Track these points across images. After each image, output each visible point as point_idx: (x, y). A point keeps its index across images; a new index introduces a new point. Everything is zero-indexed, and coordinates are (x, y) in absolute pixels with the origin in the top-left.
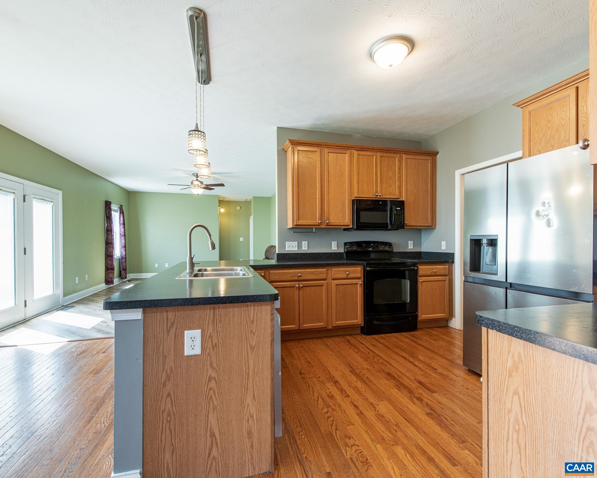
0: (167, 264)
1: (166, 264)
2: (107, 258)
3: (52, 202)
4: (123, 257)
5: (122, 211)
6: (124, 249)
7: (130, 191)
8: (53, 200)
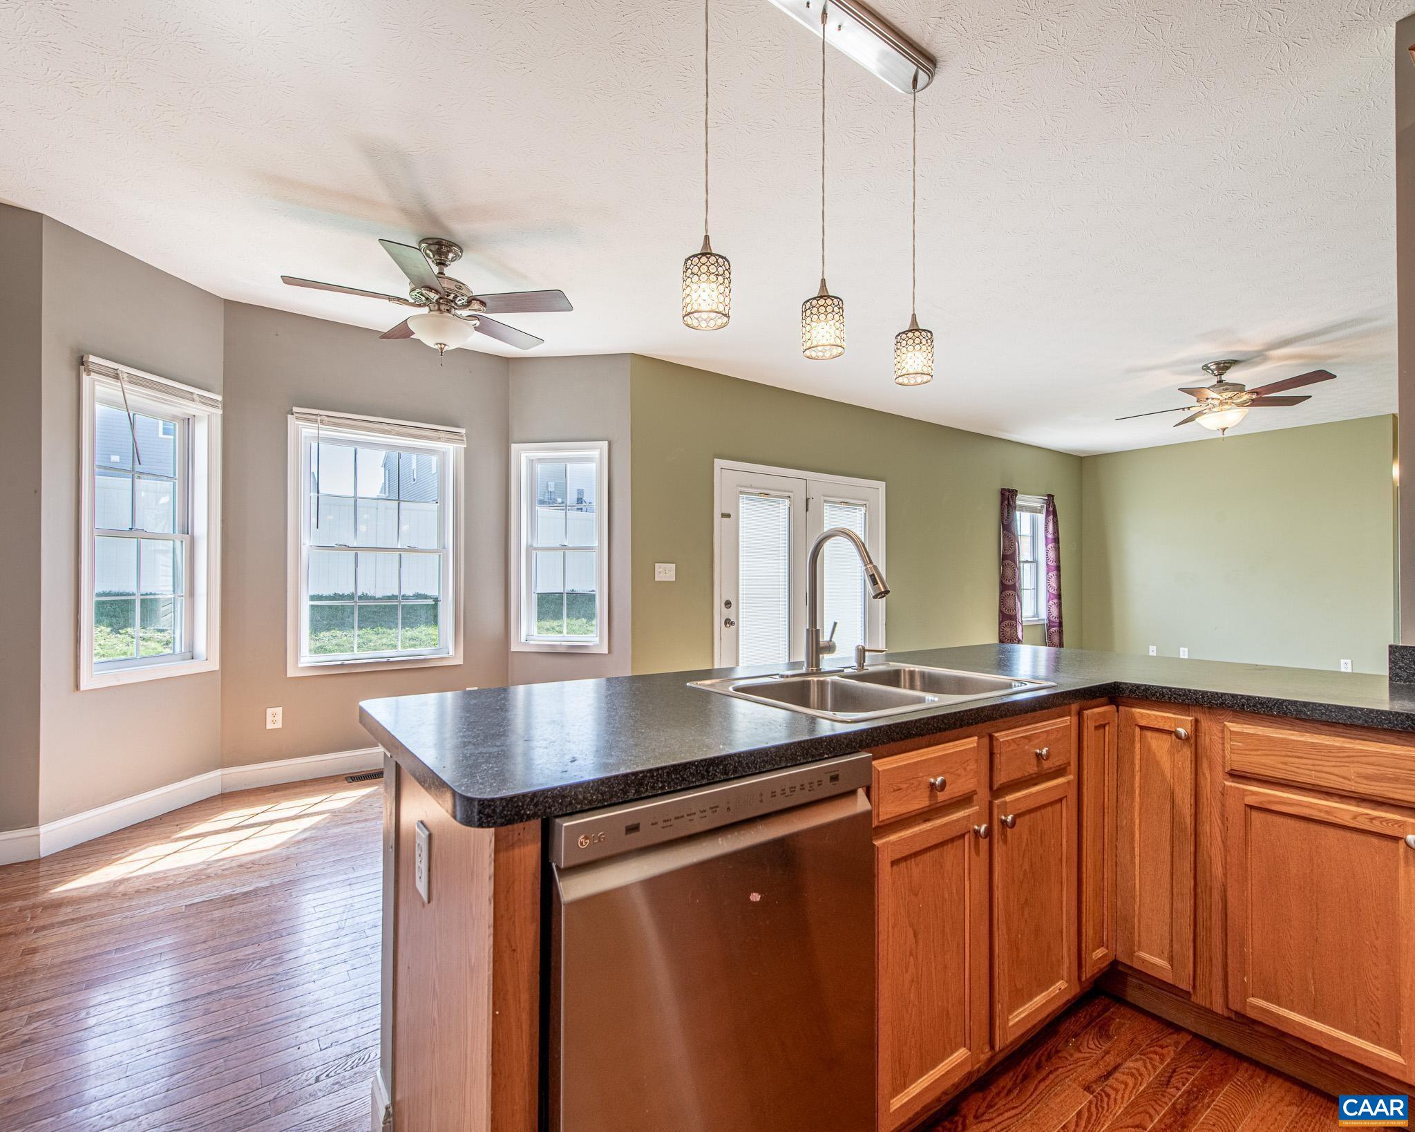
0: (1186, 649)
1: (1182, 649)
2: (1002, 621)
3: (862, 505)
4: (1053, 622)
5: (1051, 509)
6: (1055, 601)
7: (1082, 455)
8: (865, 503)
